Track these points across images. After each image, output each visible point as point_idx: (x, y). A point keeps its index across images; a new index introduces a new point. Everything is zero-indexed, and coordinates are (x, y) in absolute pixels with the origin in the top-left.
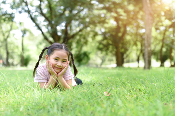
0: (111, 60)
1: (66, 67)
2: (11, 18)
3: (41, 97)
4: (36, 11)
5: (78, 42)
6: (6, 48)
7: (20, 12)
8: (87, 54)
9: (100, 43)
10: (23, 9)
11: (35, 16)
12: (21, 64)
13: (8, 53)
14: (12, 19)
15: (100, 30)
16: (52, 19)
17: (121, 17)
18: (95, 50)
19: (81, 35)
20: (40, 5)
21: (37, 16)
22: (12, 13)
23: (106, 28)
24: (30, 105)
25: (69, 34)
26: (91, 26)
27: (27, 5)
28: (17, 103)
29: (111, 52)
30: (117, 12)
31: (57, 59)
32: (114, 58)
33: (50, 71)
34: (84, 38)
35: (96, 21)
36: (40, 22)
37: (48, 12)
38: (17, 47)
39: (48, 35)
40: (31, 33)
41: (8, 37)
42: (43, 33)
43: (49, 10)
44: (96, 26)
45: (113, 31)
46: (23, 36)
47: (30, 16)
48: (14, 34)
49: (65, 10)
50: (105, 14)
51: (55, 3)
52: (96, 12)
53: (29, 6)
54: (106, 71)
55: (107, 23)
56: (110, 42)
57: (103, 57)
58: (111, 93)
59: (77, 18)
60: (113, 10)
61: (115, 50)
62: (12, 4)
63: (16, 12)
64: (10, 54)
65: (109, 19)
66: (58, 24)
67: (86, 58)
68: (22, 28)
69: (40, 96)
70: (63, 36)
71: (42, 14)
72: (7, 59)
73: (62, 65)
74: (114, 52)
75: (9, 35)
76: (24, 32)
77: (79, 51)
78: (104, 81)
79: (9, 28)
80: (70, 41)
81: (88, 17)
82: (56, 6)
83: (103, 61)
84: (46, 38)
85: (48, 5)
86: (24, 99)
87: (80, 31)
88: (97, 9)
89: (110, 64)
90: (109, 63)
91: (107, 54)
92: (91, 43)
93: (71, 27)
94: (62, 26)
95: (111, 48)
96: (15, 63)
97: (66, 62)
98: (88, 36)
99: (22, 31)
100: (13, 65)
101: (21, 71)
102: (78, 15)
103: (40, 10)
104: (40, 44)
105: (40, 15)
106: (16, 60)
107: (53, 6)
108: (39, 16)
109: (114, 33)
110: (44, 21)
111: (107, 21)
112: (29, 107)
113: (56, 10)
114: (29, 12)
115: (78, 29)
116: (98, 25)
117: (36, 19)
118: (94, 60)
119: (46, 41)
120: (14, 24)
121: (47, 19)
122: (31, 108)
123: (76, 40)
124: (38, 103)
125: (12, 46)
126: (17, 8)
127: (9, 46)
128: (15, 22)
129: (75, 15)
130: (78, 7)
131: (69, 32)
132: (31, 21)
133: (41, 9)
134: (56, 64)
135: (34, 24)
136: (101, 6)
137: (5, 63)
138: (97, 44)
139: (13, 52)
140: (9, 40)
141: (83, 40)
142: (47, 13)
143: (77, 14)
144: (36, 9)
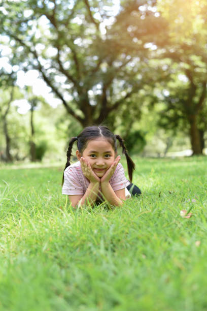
0: (182, 144)
1: (112, 166)
2: (10, 80)
3: (75, 225)
4: (52, 67)
5: (125, 116)
6: (5, 131)
7: (26, 70)
8: (142, 134)
9: (162, 115)
10: (30, 63)
11: (51, 74)
12: (31, 156)
13: (8, 140)
14: (13, 82)
15: (162, 93)
16: (79, 78)
17: (198, 70)
18: (154, 129)
19: (129, 104)
20: (58, 56)
21: (55, 74)
22: (13, 73)
23: (171, 89)
24: (58, 240)
25: (110, 103)
26: (146, 87)
27: (36, 56)
28: (36, 237)
29: (182, 130)
30: (189, 62)
31: (94, 155)
32: (188, 140)
33: (88, 175)
34: (136, 108)
35: (155, 78)
36: (60, 84)
37: (72, 67)
38: (24, 129)
39: (74, 107)
40: (44, 103)
41: (7, 112)
42: (65, 103)
43: (73, 62)
44: (153, 87)
45: (184, 95)
46: (32, 110)
47: (41, 74)
48: (17, 108)
49: (100, 62)
50: (169, 66)
51: (83, 51)
52: (154, 63)
53: (40, 58)
54: (175, 165)
55: (174, 81)
56: (180, 113)
57: (168, 139)
58: (192, 211)
59: (122, 74)
60: (183, 58)
61: (189, 126)
62: (12, 56)
63: (19, 70)
64: (12, 142)
65: (176, 74)
66: (89, 86)
67: (139, 141)
68: (30, 96)
69: (74, 223)
70: (99, 107)
71: (62, 70)
72: (8, 149)
73: (105, 164)
74: (186, 130)
75: (8, 108)
76: (34, 102)
77: (128, 131)
78: (176, 186)
79: (8, 97)
80: (111, 114)
81: (139, 71)
82: (85, 55)
83: (169, 145)
84: (70, 112)
85: (72, 55)
86: (47, 230)
87: (128, 95)
88: (155, 58)
89: (181, 150)
90: (178, 148)
91: (175, 134)
92: (147, 115)
93: (112, 90)
94: (97, 89)
95: (181, 122)
96: (22, 155)
97: (110, 156)
98: (142, 104)
99: (30, 101)
100: (17, 159)
101: (32, 169)
102: (123, 69)
103: (59, 65)
104: (62, 121)
105: (58, 72)
106: (23, 151)
107: (79, 56)
108: (57, 74)
109: (186, 98)
110: (66, 83)
111: (173, 76)
112: (56, 244)
113: (86, 63)
114: (40, 68)
115: (124, 94)
116: (157, 84)
117: (53, 80)
118: (154, 145)
119: (70, 117)
120: (16, 89)
121: (70, 79)
122: (59, 247)
123: (121, 113)
124: (71, 237)
125: (15, 127)
126: (20, 63)
127: (9, 127)
128: (18, 87)
129: (117, 70)
130: (122, 56)
131: (109, 99)
132: (45, 84)
133: (59, 62)
134: (95, 164)
135: (50, 89)
136: (162, 51)
137: (5, 156)
138: (158, 118)
139: (17, 138)
140: (9, 117)
141: (132, 112)
142: (70, 68)
143: (121, 67)
144: (52, 63)
